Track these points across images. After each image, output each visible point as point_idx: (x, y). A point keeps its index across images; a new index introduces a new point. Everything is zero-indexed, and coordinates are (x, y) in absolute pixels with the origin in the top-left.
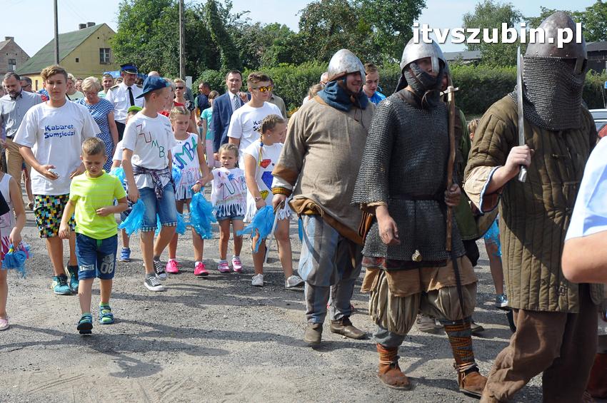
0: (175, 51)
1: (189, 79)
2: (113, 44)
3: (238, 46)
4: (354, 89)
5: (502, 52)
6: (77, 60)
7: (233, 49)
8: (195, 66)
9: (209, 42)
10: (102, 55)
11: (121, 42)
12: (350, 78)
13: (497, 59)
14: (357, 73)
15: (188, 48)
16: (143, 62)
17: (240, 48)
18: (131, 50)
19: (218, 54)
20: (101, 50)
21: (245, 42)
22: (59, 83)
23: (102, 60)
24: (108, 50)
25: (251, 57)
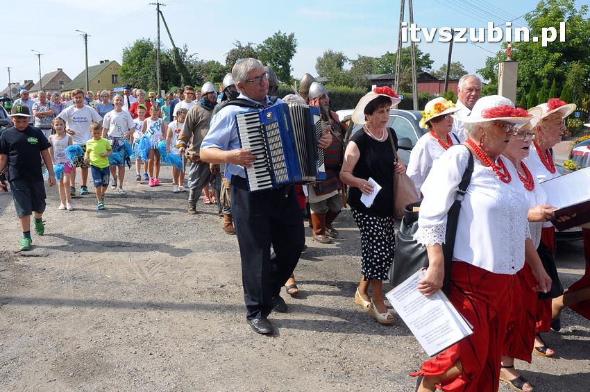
0: (155, 76)
1: (163, 92)
2: (119, 72)
3: (191, 73)
4: (212, 100)
5: (338, 78)
6: (99, 81)
7: (188, 74)
8: (167, 84)
9: (174, 71)
10: (113, 79)
11: (124, 71)
12: (209, 95)
13: (335, 81)
14: (212, 92)
15: (162, 74)
16: (137, 82)
17: (192, 75)
18: (130, 75)
19: (180, 77)
20: (113, 76)
21: (195, 71)
22: (80, 97)
23: (113, 81)
24: (116, 76)
25: (198, 79)
